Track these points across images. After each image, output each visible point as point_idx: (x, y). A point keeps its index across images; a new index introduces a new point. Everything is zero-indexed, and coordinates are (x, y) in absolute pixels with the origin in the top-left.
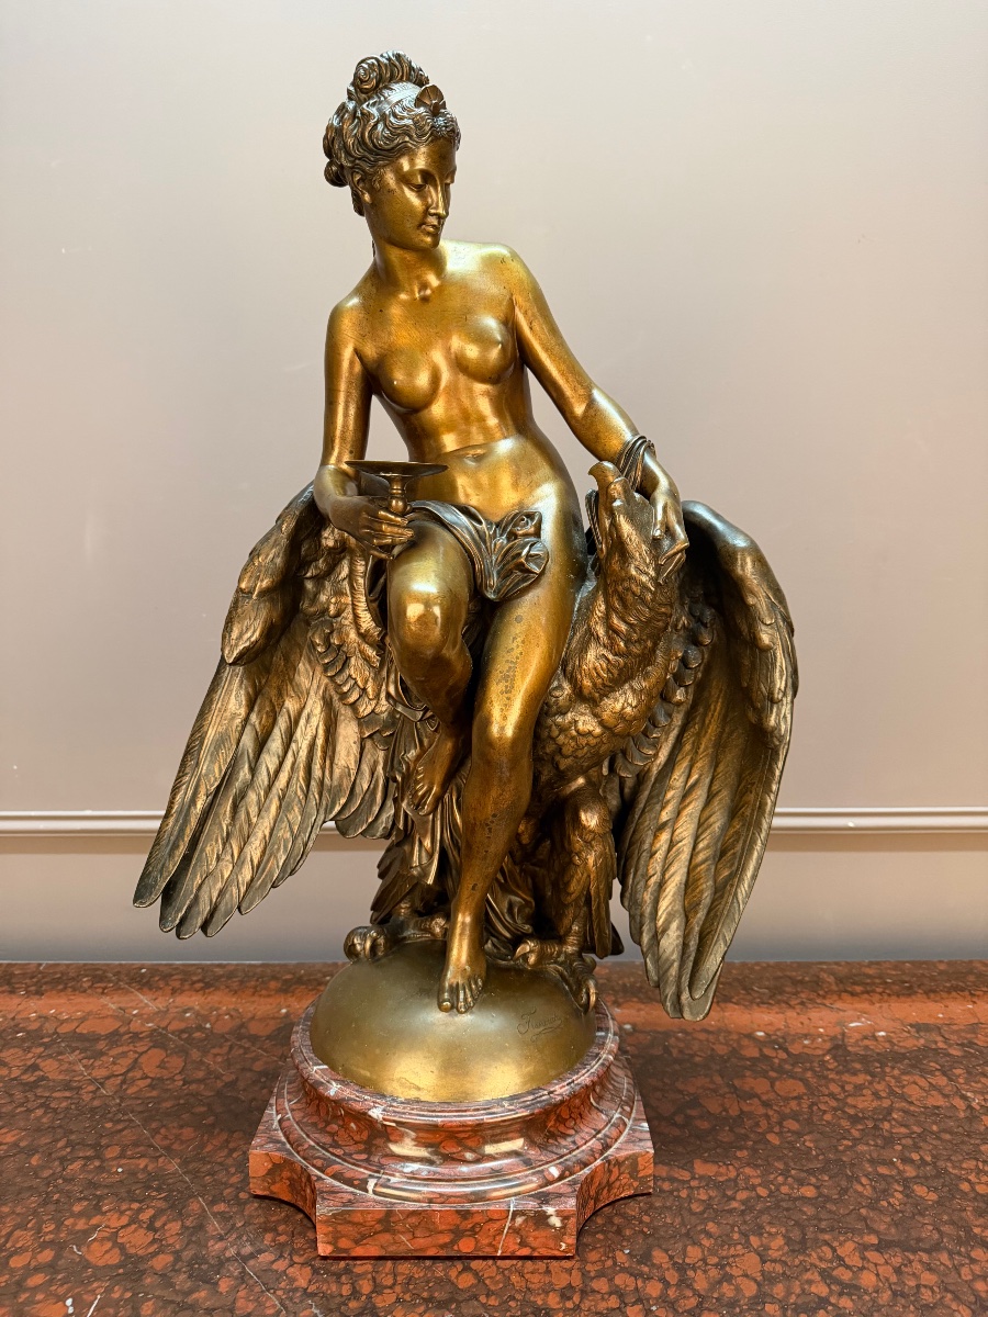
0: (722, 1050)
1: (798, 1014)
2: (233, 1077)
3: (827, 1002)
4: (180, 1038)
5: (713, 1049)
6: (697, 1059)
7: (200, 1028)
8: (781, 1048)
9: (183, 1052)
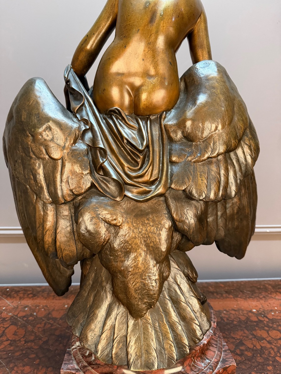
0: (243, 318)
1: (265, 301)
2: (47, 338)
3: (273, 296)
4: (23, 320)
5: (239, 318)
6: (235, 323)
7: (32, 315)
8: (264, 316)
9: (24, 326)
